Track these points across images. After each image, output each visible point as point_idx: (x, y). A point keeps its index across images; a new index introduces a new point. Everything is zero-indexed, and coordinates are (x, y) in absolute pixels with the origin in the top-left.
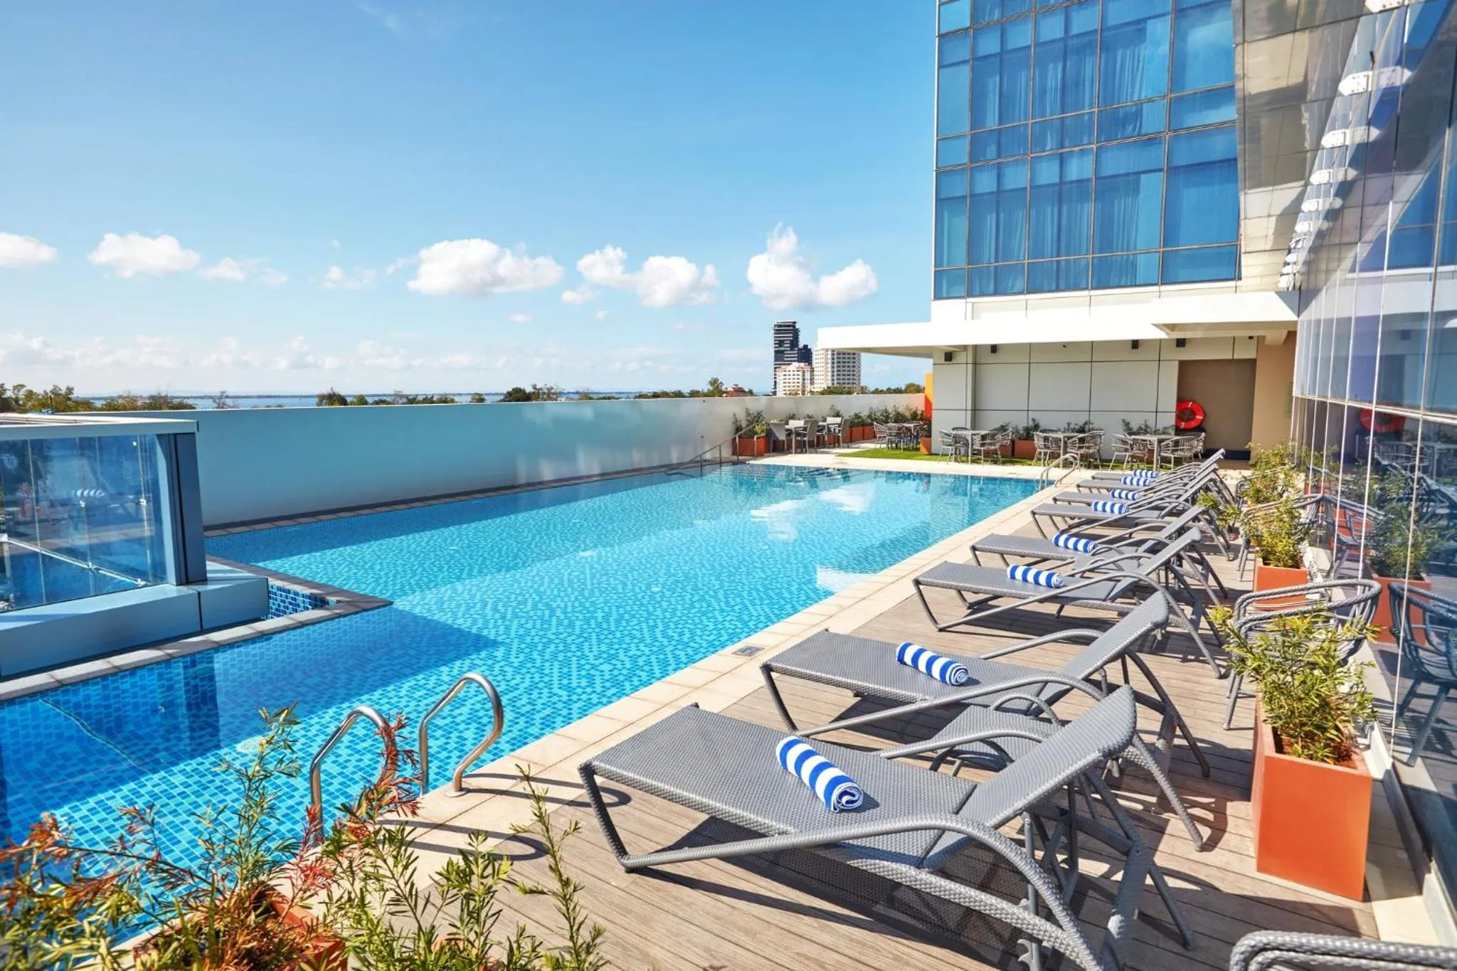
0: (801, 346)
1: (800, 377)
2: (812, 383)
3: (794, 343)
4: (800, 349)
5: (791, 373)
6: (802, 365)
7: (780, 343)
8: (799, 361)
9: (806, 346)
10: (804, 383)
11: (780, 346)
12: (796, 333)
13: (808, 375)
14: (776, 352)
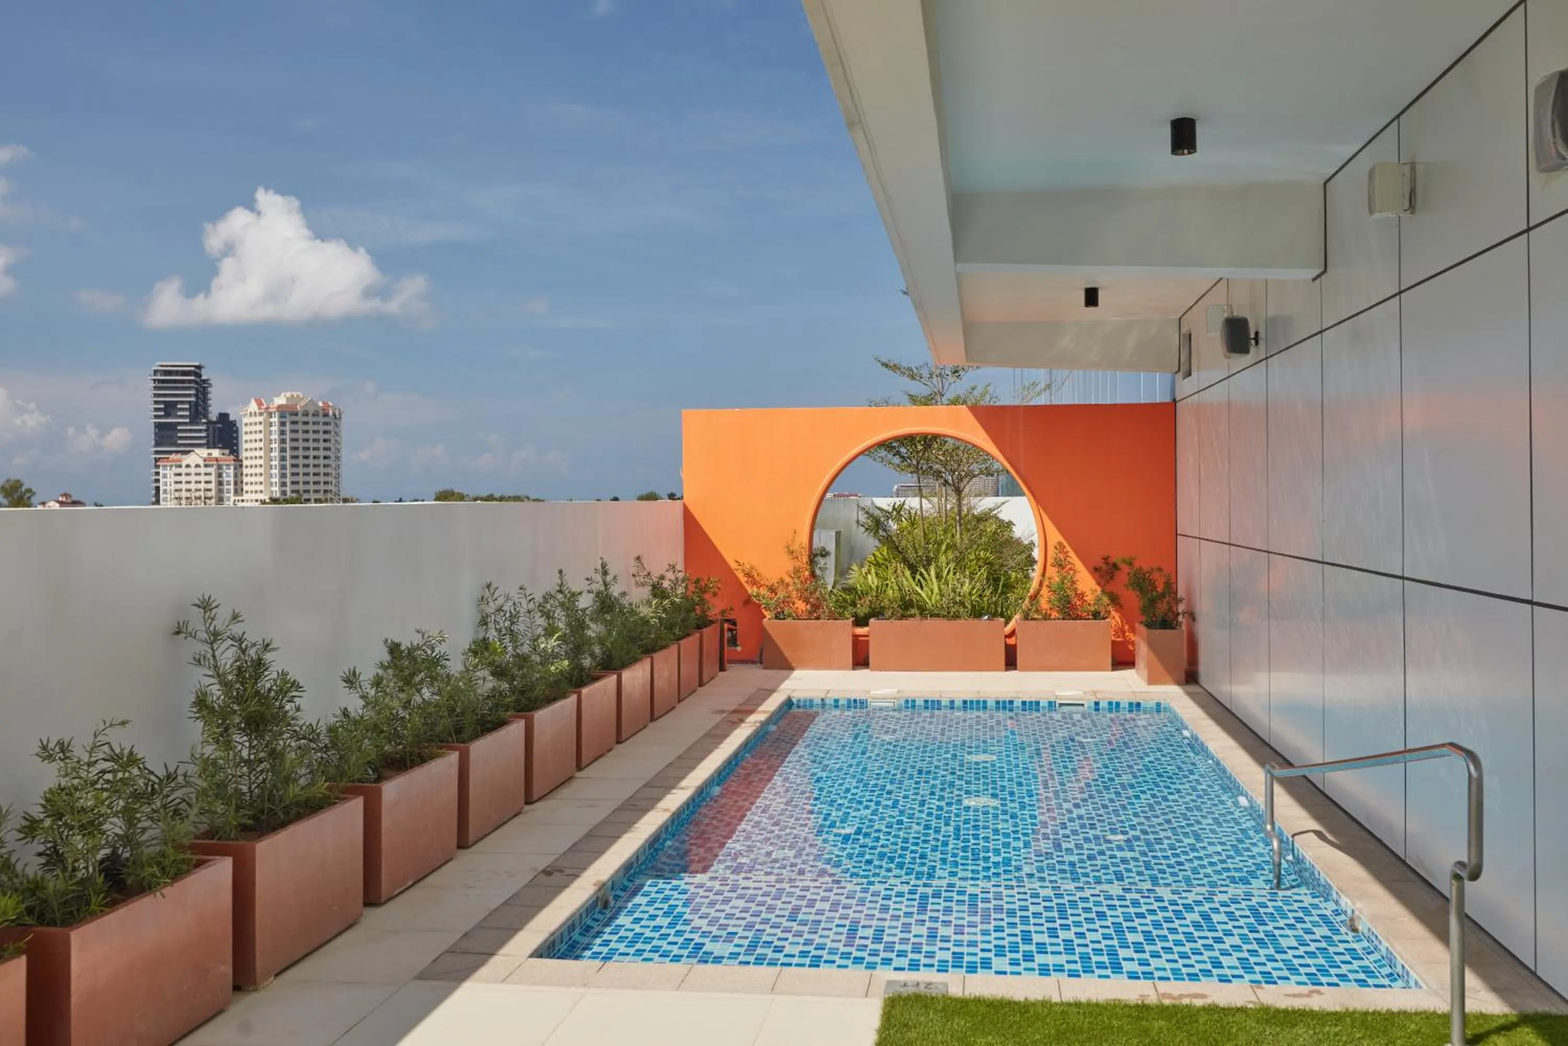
0: (213, 416)
1: (212, 478)
2: (238, 491)
3: (199, 409)
4: (209, 423)
5: (193, 470)
6: (216, 453)
7: (169, 408)
8: (208, 446)
9: (224, 417)
10: (220, 491)
11: (167, 415)
12: (202, 389)
13: (229, 474)
14: (158, 426)
